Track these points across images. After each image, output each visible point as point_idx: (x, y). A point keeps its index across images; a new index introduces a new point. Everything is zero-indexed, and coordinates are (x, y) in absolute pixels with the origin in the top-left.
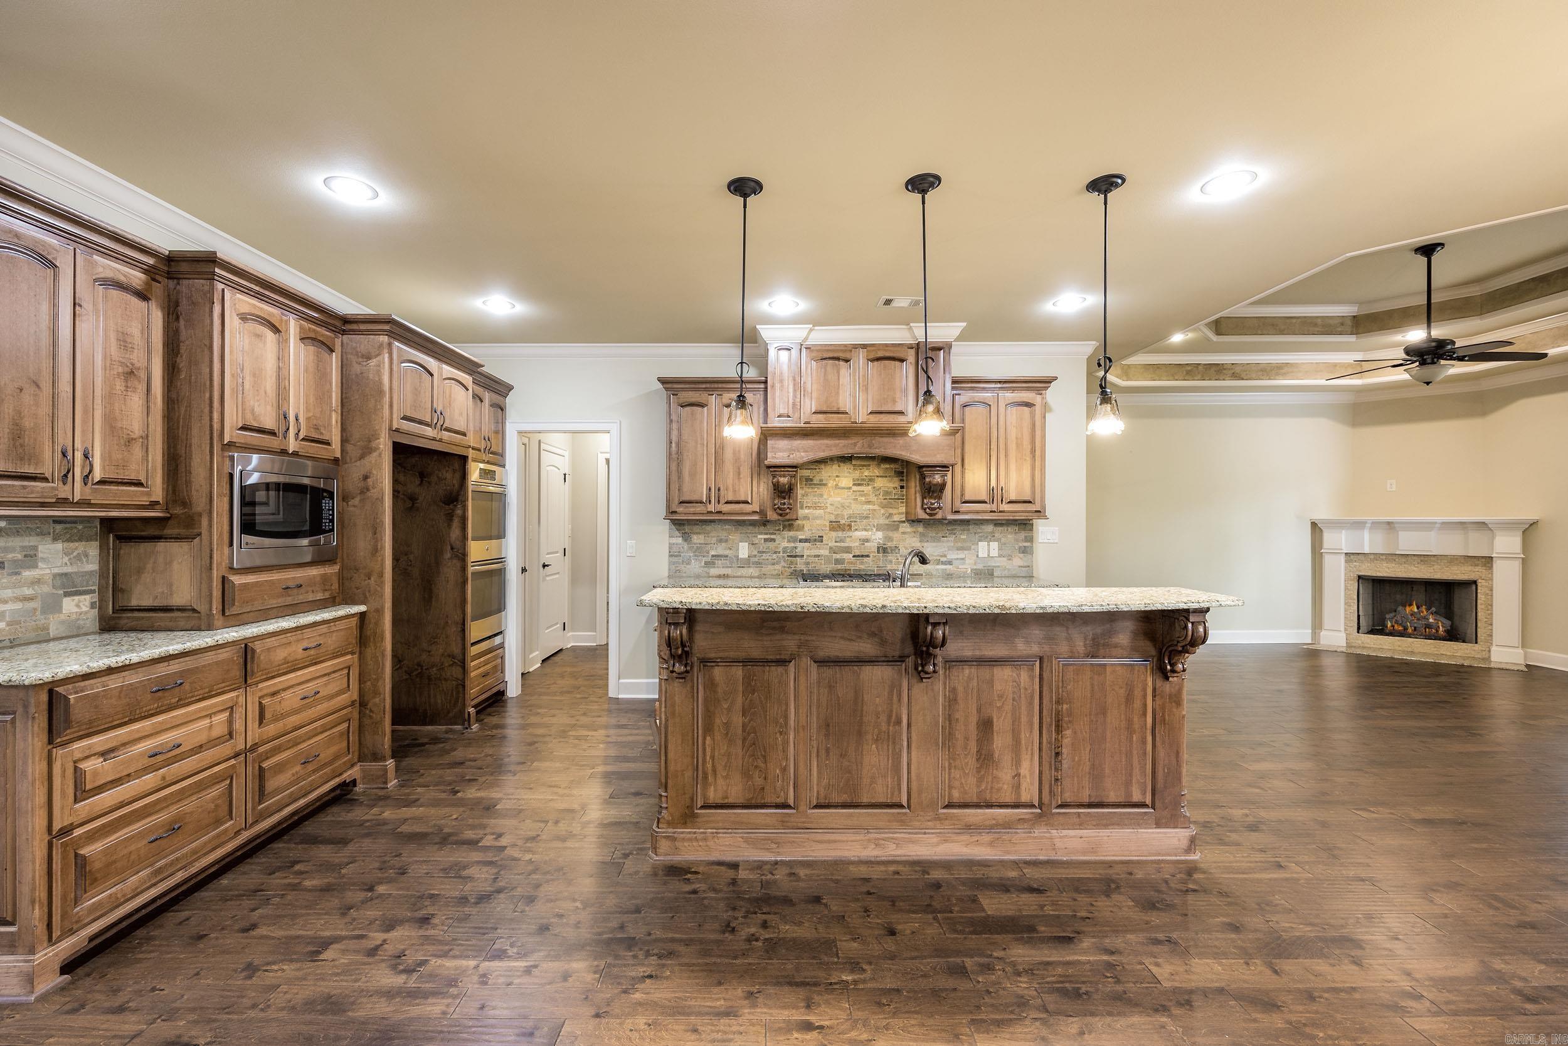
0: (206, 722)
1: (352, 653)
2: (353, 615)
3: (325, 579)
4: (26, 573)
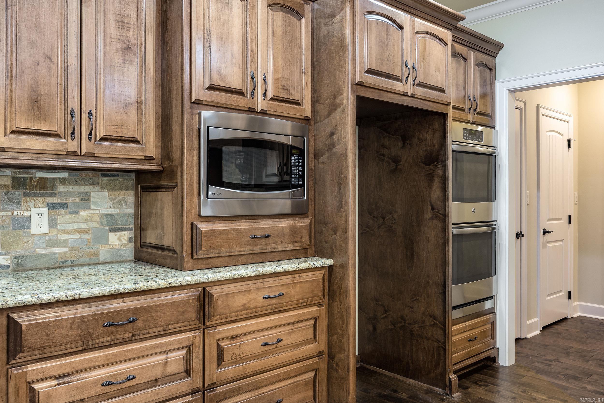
0: (164, 357)
1: (319, 305)
2: (321, 268)
3: (294, 231)
4: (82, 212)
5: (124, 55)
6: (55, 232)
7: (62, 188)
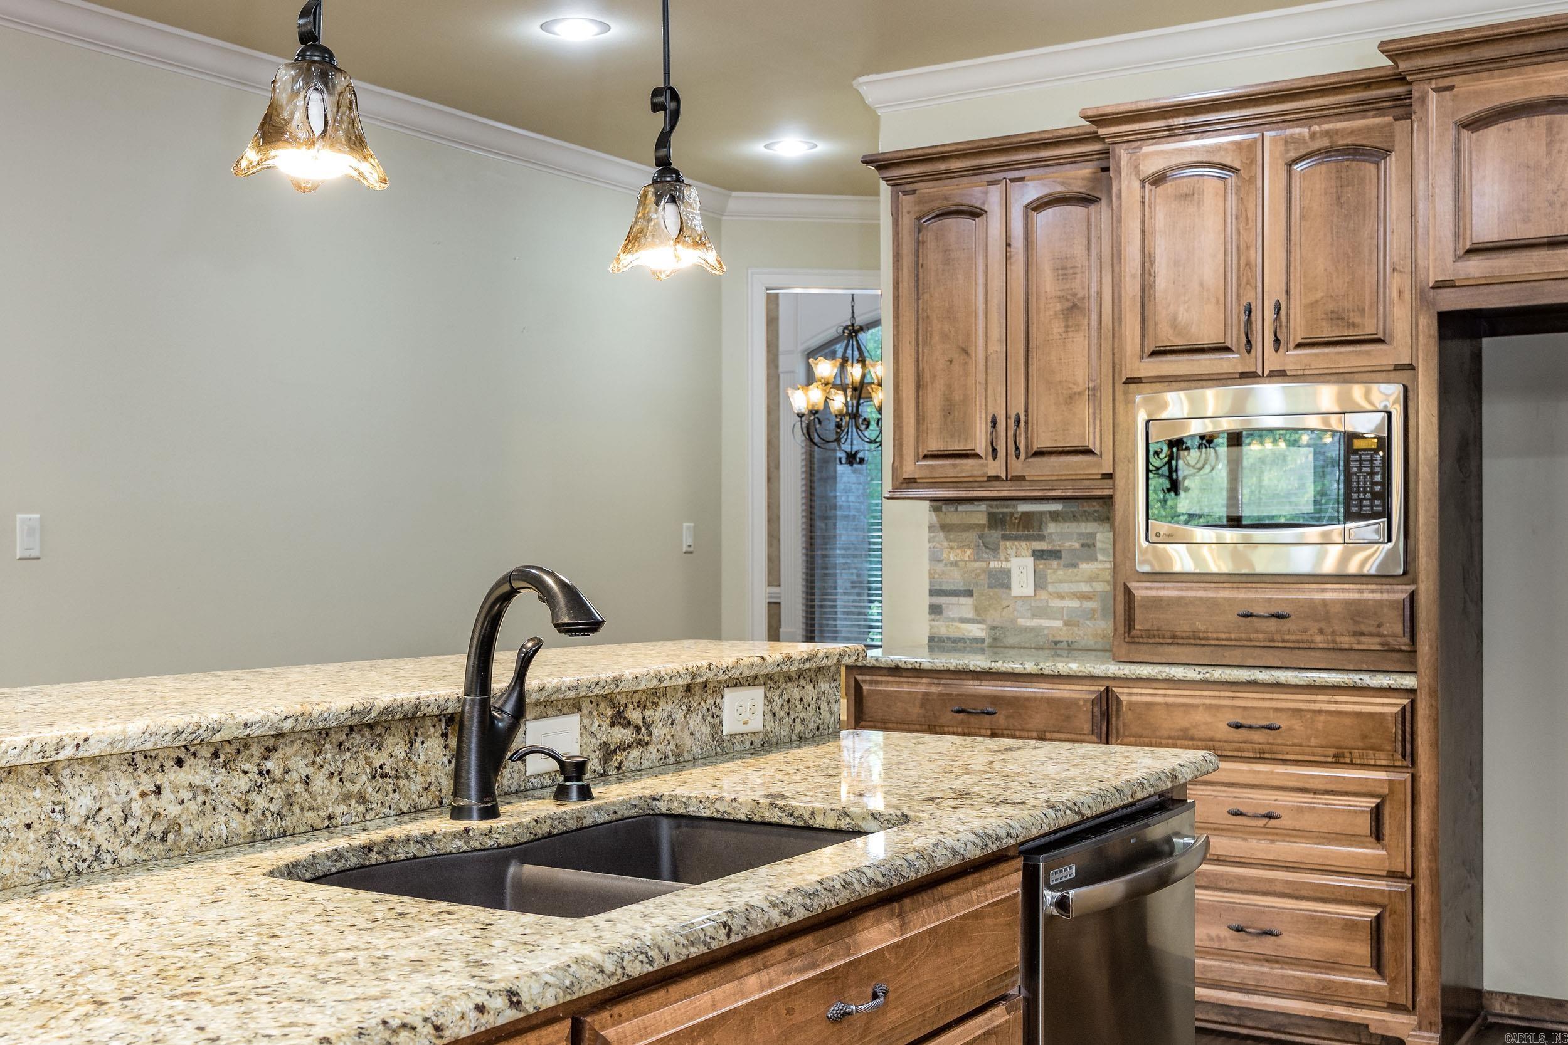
4: (1084, 566)
5: (1066, 319)
6: (1043, 595)
7: (1052, 528)
